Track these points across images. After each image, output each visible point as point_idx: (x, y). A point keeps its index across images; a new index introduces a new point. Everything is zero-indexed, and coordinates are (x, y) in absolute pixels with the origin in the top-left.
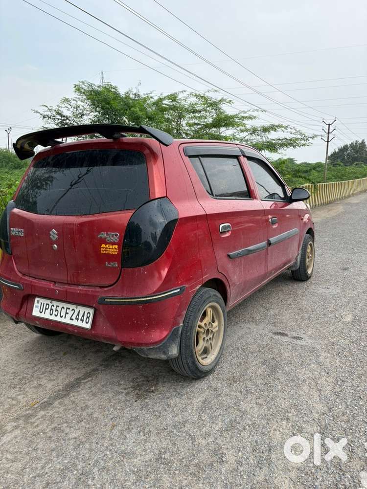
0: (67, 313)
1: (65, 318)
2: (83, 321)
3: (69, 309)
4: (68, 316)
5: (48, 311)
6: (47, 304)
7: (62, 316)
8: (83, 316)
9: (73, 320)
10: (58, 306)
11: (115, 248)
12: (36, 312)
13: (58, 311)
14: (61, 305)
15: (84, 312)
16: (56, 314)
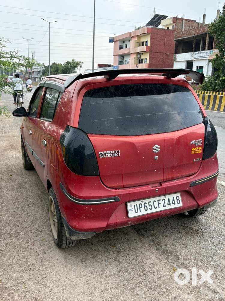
0: (159, 204)
1: (159, 207)
2: (175, 203)
3: (160, 200)
4: (161, 206)
5: (142, 209)
6: (139, 204)
7: (157, 207)
8: (173, 200)
9: (166, 206)
10: (150, 202)
11: (200, 149)
12: (132, 214)
13: (151, 205)
14: (152, 200)
15: (173, 197)
16: (151, 208)
